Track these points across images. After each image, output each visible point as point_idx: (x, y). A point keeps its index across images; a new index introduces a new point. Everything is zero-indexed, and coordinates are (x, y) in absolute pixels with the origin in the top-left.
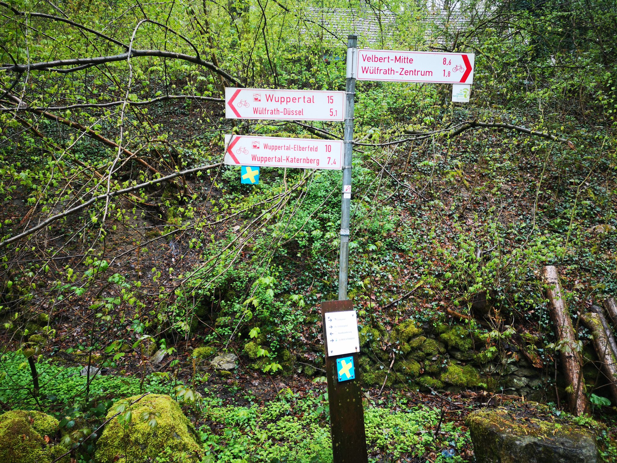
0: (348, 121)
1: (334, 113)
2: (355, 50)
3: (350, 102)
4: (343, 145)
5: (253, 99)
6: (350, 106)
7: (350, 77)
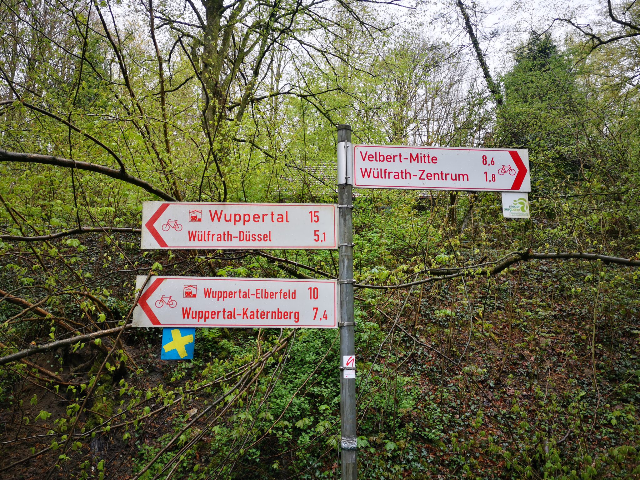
0: (344, 248)
1: (322, 237)
2: (349, 144)
3: (345, 220)
4: (338, 287)
5: (188, 217)
6: (345, 225)
7: (344, 182)
